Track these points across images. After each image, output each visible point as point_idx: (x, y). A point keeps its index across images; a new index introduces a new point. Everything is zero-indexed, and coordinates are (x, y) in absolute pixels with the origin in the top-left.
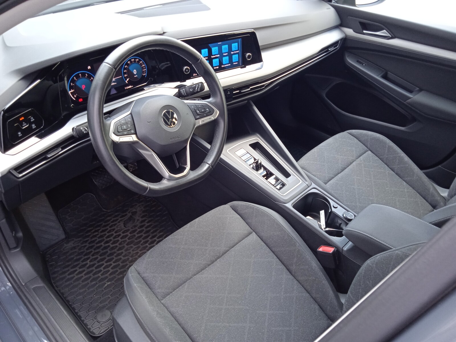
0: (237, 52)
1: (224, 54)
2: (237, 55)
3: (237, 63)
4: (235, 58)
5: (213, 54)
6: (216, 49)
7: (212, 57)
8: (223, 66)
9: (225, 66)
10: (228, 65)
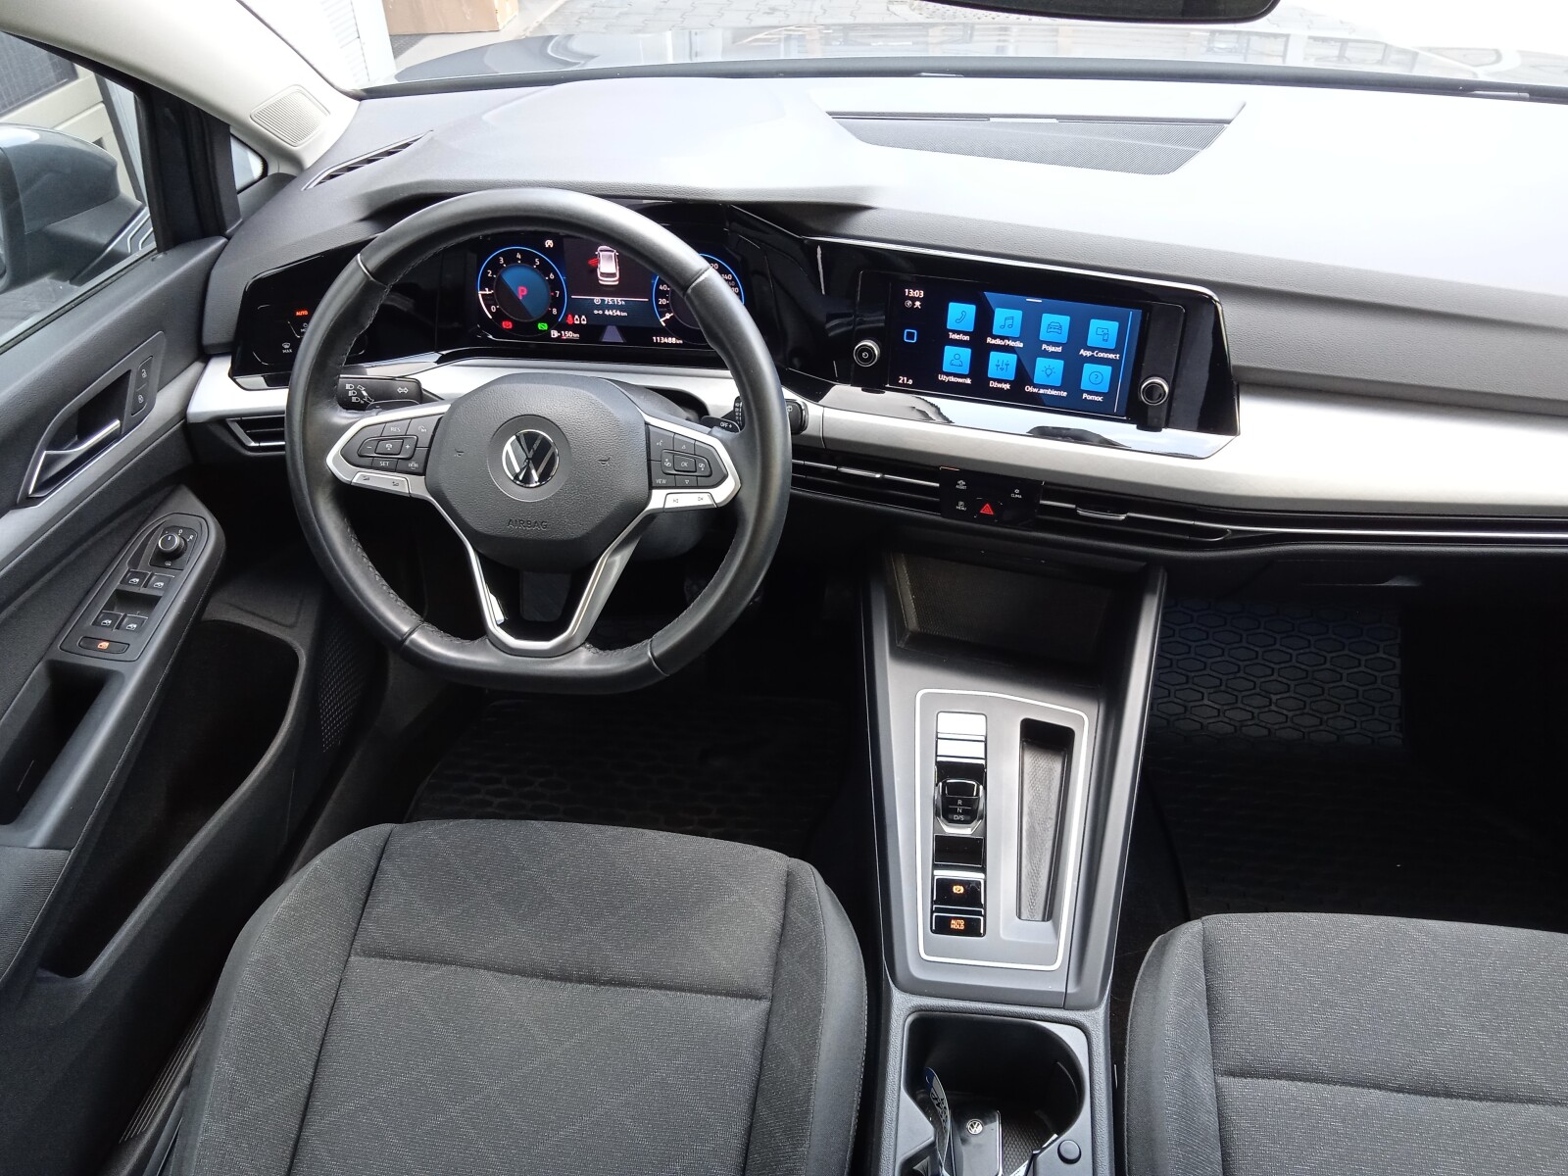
0: (1112, 356)
1: (1044, 346)
2: (1107, 370)
3: (1100, 399)
4: (1096, 378)
5: (995, 331)
6: (1012, 318)
7: (989, 340)
8: (1029, 389)
9: (1042, 391)
10: (1054, 393)
